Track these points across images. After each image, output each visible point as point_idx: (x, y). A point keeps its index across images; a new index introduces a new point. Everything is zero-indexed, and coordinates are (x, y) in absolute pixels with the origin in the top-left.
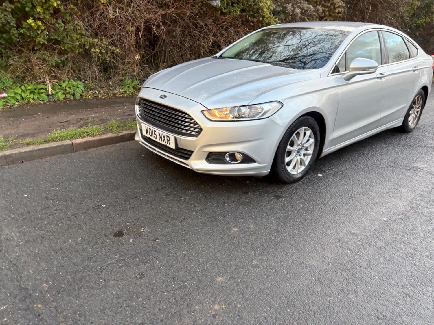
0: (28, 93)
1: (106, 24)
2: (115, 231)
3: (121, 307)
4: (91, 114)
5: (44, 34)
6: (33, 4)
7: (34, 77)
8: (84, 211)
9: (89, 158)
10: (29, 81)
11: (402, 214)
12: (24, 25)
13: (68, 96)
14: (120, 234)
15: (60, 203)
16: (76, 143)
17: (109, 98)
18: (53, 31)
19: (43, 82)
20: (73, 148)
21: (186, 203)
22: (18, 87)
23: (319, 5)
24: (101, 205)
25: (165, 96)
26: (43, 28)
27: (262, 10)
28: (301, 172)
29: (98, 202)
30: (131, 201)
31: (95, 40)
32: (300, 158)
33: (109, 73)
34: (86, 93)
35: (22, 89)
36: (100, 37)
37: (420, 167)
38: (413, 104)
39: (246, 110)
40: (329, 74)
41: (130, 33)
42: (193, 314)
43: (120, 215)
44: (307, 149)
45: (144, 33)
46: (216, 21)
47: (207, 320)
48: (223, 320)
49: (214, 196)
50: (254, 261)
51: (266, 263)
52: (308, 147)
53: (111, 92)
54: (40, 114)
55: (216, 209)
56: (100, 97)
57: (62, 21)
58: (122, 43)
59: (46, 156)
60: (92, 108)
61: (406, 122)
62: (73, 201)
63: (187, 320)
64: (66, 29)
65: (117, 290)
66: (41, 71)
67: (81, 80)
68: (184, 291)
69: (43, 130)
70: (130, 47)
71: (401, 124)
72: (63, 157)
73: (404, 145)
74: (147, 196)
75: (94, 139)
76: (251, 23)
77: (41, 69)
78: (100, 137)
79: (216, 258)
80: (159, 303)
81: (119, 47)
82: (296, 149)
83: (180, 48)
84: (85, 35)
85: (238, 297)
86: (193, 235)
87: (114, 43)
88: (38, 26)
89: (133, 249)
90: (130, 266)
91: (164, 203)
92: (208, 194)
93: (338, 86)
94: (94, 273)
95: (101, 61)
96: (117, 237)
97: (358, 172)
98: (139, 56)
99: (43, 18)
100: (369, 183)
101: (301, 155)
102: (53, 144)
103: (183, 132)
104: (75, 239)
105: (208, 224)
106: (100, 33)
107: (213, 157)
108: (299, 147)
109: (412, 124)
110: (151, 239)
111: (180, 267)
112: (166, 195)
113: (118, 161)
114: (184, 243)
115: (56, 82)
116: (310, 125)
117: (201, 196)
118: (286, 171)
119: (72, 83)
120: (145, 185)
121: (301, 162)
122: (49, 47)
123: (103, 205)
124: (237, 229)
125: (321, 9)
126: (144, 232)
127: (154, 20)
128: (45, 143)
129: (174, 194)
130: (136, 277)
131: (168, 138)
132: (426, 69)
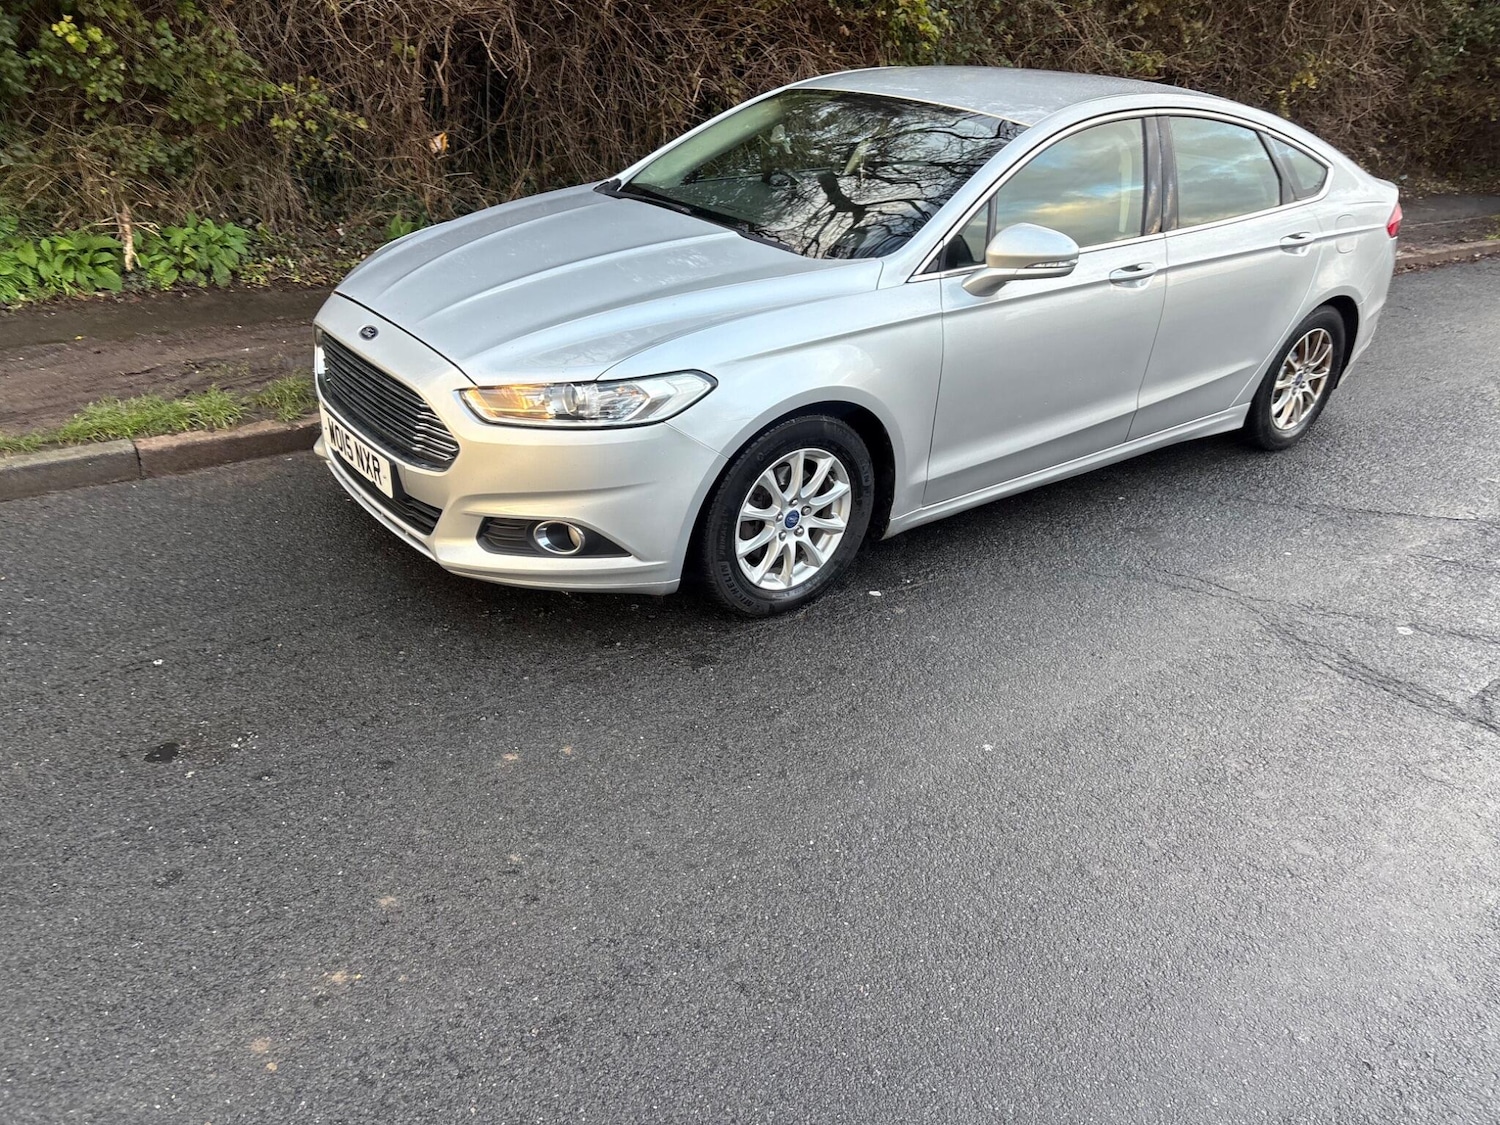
0: (58, 264)
1: (320, 31)
2: (155, 744)
3: (79, 959)
5: (110, 69)
7: (84, 211)
8: (89, 676)
9: (179, 501)
10: (68, 221)
11: (1055, 735)
12: (43, 42)
13: (189, 275)
14: (167, 752)
16: (147, 451)
18: (142, 59)
19: (113, 228)
20: (138, 466)
21: (406, 669)
22: (31, 243)
24: (149, 661)
25: (374, 332)
26: (107, 49)
28: (803, 584)
29: (146, 649)
30: (247, 650)
31: (285, 87)
32: (797, 543)
33: (341, 195)
34: (252, 265)
35: (39, 251)
36: (300, 78)
37: (1227, 578)
38: (1290, 358)
39: (592, 397)
40: (912, 275)
41: (404, 62)
42: (263, 991)
43: (193, 693)
44: (824, 513)
45: (454, 60)
46: (716, 19)
47: (292, 1011)
48: (338, 1012)
49: (505, 650)
50: (512, 856)
51: (545, 863)
52: (829, 507)
53: (338, 264)
54: (79, 338)
55: (489, 692)
56: (297, 279)
57: (171, 27)
58: (380, 96)
59: (49, 488)
60: (255, 322)
61: (1260, 418)
62: (71, 644)
63: (238, 1008)
64: (182, 54)
65: (88, 913)
66: (103, 192)
67: (241, 220)
68: (268, 929)
69: (61, 400)
70: (407, 111)
71: (1239, 424)
72: (100, 495)
73: (1228, 499)
74: (299, 639)
75: (210, 438)
76: (844, 27)
77: (103, 184)
78: (233, 434)
79: (409, 842)
80: (181, 957)
81: (367, 110)
82: (781, 513)
83: (587, 115)
84: (249, 73)
85: (413, 953)
86: (377, 768)
87: (352, 98)
88: (90, 43)
89: (183, 800)
90: (153, 848)
91: (339, 664)
92: (489, 641)
93: (942, 315)
94: (45, 863)
95: (306, 157)
96: (153, 762)
97: (1008, 588)
98: (442, 139)
99: (105, 18)
100: (1018, 628)
101: (802, 534)
102: (73, 453)
103: (414, 448)
104: (32, 762)
105: (440, 736)
106: (300, 66)
107: (497, 533)
108: (790, 510)
109: (1289, 422)
110: (249, 774)
111: (294, 859)
112: (359, 638)
113: (264, 515)
114: (339, 792)
115: (152, 227)
116: (829, 441)
117: (464, 648)
118: (737, 581)
119: (206, 231)
120: (311, 603)
121: (802, 554)
122: (131, 111)
123: (157, 659)
124: (516, 757)
126: (239, 750)
127: (490, 20)
128: (50, 446)
129: (385, 637)
130: (155, 882)
131: (376, 463)
132: (1350, 237)
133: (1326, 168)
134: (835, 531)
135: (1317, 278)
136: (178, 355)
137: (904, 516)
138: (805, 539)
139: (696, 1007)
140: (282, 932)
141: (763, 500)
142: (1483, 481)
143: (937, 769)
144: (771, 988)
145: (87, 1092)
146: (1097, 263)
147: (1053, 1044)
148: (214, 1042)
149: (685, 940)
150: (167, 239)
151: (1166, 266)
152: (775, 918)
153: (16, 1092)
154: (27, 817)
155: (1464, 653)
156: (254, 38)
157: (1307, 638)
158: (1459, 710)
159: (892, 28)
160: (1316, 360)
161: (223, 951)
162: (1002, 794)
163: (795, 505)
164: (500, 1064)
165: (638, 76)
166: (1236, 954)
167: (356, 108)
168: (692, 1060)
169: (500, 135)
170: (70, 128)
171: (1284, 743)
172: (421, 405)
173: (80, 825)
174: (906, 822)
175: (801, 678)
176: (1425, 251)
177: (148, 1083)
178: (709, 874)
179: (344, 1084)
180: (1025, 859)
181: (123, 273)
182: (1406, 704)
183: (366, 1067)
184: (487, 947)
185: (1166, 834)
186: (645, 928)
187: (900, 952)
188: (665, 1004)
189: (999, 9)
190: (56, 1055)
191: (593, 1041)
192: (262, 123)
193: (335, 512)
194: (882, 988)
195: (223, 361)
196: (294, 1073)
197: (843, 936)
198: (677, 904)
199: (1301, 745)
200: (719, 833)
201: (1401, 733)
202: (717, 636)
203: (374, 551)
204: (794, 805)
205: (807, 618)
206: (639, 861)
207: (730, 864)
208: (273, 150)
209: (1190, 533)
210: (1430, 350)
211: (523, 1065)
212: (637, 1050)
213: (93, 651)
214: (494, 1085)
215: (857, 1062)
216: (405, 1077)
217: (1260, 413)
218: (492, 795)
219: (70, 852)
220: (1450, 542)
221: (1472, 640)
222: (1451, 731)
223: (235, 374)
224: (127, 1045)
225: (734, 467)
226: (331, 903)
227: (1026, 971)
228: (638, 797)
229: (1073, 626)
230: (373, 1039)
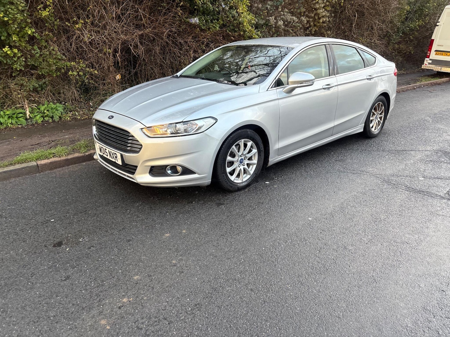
0: (6, 118)
1: (82, 47)
2: (55, 242)
3: (40, 304)
4: (64, 136)
5: (20, 61)
6: (8, 34)
7: (14, 103)
8: (32, 226)
9: (52, 177)
10: (8, 106)
11: (329, 214)
13: (46, 119)
14: (60, 244)
15: (13, 220)
16: (41, 164)
17: (89, 119)
18: (30, 57)
19: (22, 107)
20: (38, 169)
21: (130, 215)
23: (303, 16)
24: (50, 220)
25: (113, 117)
26: (19, 55)
27: (243, 24)
28: (246, 181)
29: (48, 217)
30: (80, 215)
31: (72, 63)
32: (244, 168)
33: (90, 94)
34: (65, 115)
36: (77, 60)
37: (368, 170)
38: (373, 111)
39: (181, 127)
40: (268, 89)
41: (107, 54)
42: (101, 306)
43: (65, 227)
44: (250, 159)
45: (122, 53)
46: (195, 37)
47: (112, 311)
48: (127, 310)
49: (160, 207)
50: (173, 261)
51: (184, 262)
52: (251, 157)
53: (91, 113)
54: (15, 137)
55: (157, 218)
56: (79, 118)
57: (38, 47)
58: (101, 64)
59: (11, 177)
60: (68, 129)
61: (367, 128)
62: (24, 218)
63: (94, 312)
64: (42, 55)
65: (41, 291)
66: (19, 97)
67: (61, 103)
68: (100, 289)
69: (12, 154)
70: (109, 68)
71: (362, 130)
72: (27, 178)
73: (362, 151)
74: (96, 210)
75: (60, 159)
76: (232, 37)
77: (19, 94)
78: (66, 158)
79: (141, 260)
80: (74, 299)
81: (97, 68)
82: (238, 159)
83: (161, 66)
84: (62, 59)
85: (147, 291)
86: (126, 242)
87: (93, 65)
88: (14, 53)
89: (67, 256)
90: (59, 270)
91: (109, 216)
92: (154, 205)
93: (278, 99)
94: (25, 278)
95: (80, 83)
96: (56, 247)
97: (306, 178)
98: (119, 76)
99: (19, 46)
100: (311, 188)
101: (245, 165)
102: (18, 166)
103: (128, 149)
104: (17, 251)
105: (144, 232)
106: (77, 57)
107: (155, 171)
108: (240, 158)
109: (375, 129)
110: (86, 247)
111: (105, 269)
112: (114, 208)
113: (79, 179)
114: (116, 249)
115: (34, 106)
116: (250, 137)
117: (147, 208)
118: (228, 180)
119: (51, 106)
120: (98, 200)
121: (245, 171)
122: (27, 73)
123: (52, 219)
124: (169, 235)
125: (306, 20)
126: (82, 241)
127: (132, 41)
128: (10, 165)
129: (122, 207)
130: (61, 280)
131: (116, 155)
132: (385, 76)
133: (375, 58)
134: (255, 164)
136: (46, 139)
137: (273, 159)
138: (246, 167)
139: (238, 297)
140: (104, 289)
141: (233, 155)
142: (432, 140)
143: (296, 226)
144: (260, 289)
146: (319, 84)
148: (88, 322)
149: (231, 278)
150: (39, 109)
151: (337, 84)
152: (257, 270)
154: (17, 266)
155: (439, 182)
156: (63, 50)
157: (394, 183)
158: (443, 197)
159: (245, 37)
160: (380, 111)
161: (87, 297)
162: (317, 230)
163: (242, 156)
164: (181, 319)
165: (175, 54)
167: (94, 68)
168: (240, 311)
169: (136, 74)
170: (8, 79)
171: (395, 210)
172: (130, 135)
173: (35, 266)
174: (291, 241)
175: (251, 206)
178: (235, 260)
179: (132, 330)
180: (328, 247)
181: (26, 119)
182: (427, 197)
183: (138, 324)
184: (170, 287)
185: (368, 236)
186: (218, 277)
187: (297, 275)
188: (229, 297)
189: (274, 31)
190: (37, 332)
191: (209, 310)
192: (66, 74)
195: (61, 139)
196: (116, 329)
197: (279, 273)
198: (227, 269)
199: (400, 210)
200: (235, 249)
201: (428, 204)
202: (223, 197)
204: (256, 239)
205: (249, 191)
206: (212, 259)
207: (240, 257)
208: (70, 81)
209: (354, 160)
210: (408, 111)
211: (188, 319)
212: (223, 310)
213: (31, 219)
214: (180, 325)
215: (291, 306)
216: (151, 326)
218: (163, 245)
219: (33, 274)
220: (427, 156)
221: (441, 179)
222: (442, 202)
223: (65, 142)
224: (60, 327)
225: (224, 145)
226: (119, 280)
227: (336, 277)
228: (208, 242)
229: (327, 186)
230: (139, 316)
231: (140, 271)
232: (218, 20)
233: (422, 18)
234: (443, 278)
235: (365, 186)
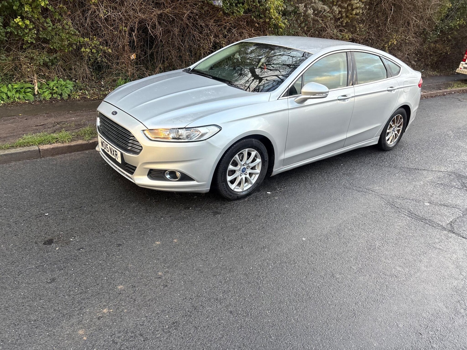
0: (14, 92)
1: (97, 23)
2: (46, 239)
3: (23, 306)
4: (71, 117)
5: (32, 33)
6: (21, 3)
7: (22, 76)
8: (25, 219)
9: (53, 165)
10: (17, 79)
11: (324, 235)
12: (11, 24)
13: (55, 96)
14: (50, 242)
15: (7, 210)
16: (42, 149)
18: (42, 30)
19: (31, 81)
20: (40, 154)
21: (125, 216)
22: (5, 85)
23: (336, 5)
24: (44, 214)
25: (116, 113)
26: (31, 27)
27: (269, 10)
28: (247, 190)
29: (43, 210)
30: (75, 210)
31: (86, 39)
32: (245, 177)
33: (102, 72)
34: (75, 93)
35: (8, 88)
36: (91, 37)
37: (374, 188)
38: (391, 123)
39: (183, 133)
40: (279, 97)
41: (123, 32)
42: (82, 315)
43: (58, 224)
44: (253, 168)
45: (138, 32)
46: (218, 21)
47: (91, 321)
48: (105, 322)
49: (155, 210)
50: (159, 273)
51: (169, 275)
52: (255, 166)
53: (101, 93)
54: (20, 115)
55: (151, 223)
56: (89, 97)
57: (51, 20)
58: (115, 43)
59: (12, 161)
60: (75, 110)
61: (383, 141)
62: (19, 208)
63: (74, 320)
64: (54, 29)
65: (26, 291)
66: (29, 70)
67: (71, 79)
68: (83, 296)
69: (15, 134)
70: (124, 47)
71: (377, 143)
72: (27, 163)
73: (374, 165)
74: (91, 207)
75: (62, 145)
76: (256, 24)
77: (28, 68)
78: (69, 144)
79: (127, 269)
80: (56, 305)
81: (111, 46)
82: (240, 168)
83: (179, 49)
84: (75, 35)
85: (129, 303)
86: (117, 246)
87: (107, 43)
88: (26, 25)
89: (55, 257)
90: (46, 271)
91: (104, 215)
92: (150, 207)
93: (288, 109)
94: (12, 276)
95: (92, 60)
96: (46, 245)
97: (309, 191)
98: (134, 55)
99: (31, 17)
100: (312, 203)
101: (247, 174)
102: (19, 150)
103: (128, 148)
104: (8, 245)
105: (136, 237)
106: (91, 33)
107: (154, 174)
108: (243, 167)
109: (391, 142)
110: (76, 248)
111: (91, 274)
112: (110, 207)
113: (80, 169)
114: (105, 254)
115: (44, 81)
116: (255, 146)
117: (143, 210)
118: (227, 189)
119: (60, 82)
120: (95, 196)
121: (246, 180)
122: (38, 46)
123: (46, 213)
124: (159, 243)
125: (338, 10)
126: (73, 241)
127: (149, 20)
128: (12, 148)
129: (118, 206)
130: (47, 282)
131: (116, 152)
132: (408, 88)
133: (400, 67)
134: (256, 174)
135: (398, 100)
136: (52, 120)
137: (277, 169)
138: (248, 176)
139: (217, 318)
140: (87, 297)
141: (235, 164)
142: (449, 160)
143: (289, 245)
144: (240, 312)
145: (27, 347)
146: (334, 94)
147: (326, 328)
148: (67, 331)
149: (213, 298)
150: (48, 85)
151: (354, 95)
152: (240, 291)
153: (4, 347)
154: (6, 262)
155: (444, 210)
156: (77, 24)
157: (398, 206)
158: (444, 228)
159: (271, 25)
160: (398, 124)
161: (69, 303)
162: (309, 253)
163: (245, 166)
164: (157, 337)
165: (194, 37)
166: (380, 301)
167: (108, 46)
168: (216, 334)
169: (152, 54)
170: (19, 51)
171: (392, 237)
172: (131, 135)
173: (23, 264)
174: (280, 262)
175: (247, 219)
176: (430, 92)
177: (46, 344)
178: (220, 278)
179: (108, 343)
180: (316, 272)
181: (34, 95)
182: (428, 226)
183: (114, 338)
184: (152, 301)
185: (358, 265)
186: (200, 294)
187: (279, 301)
188: (207, 317)
189: (302, 20)
190: (16, 336)
191: (185, 329)
192: (79, 50)
193: (102, 168)
194: (274, 312)
195: (66, 122)
196: (92, 340)
197: (261, 296)
198: (210, 287)
199: (398, 238)
200: (223, 265)
201: (427, 234)
202: (221, 206)
203: (114, 180)
204: (246, 257)
205: (248, 200)
206: (198, 274)
207: (226, 275)
208: (82, 58)
209: (363, 175)
210: (432, 122)
211: (164, 337)
212: (199, 331)
213: (26, 211)
214: (155, 343)
215: (266, 334)
216: (127, 341)
217: (383, 139)
218: (152, 254)
219: (20, 273)
220: (439, 178)
221: (447, 207)
222: (442, 234)
223: (70, 126)
224: (39, 332)
225: (226, 154)
226: (103, 288)
227: (317, 306)
228: (198, 255)
229: (329, 203)
230: (117, 330)
231: (125, 280)
232: (243, 4)
233: (464, 17)
234: (424, 320)
235: (367, 207)
